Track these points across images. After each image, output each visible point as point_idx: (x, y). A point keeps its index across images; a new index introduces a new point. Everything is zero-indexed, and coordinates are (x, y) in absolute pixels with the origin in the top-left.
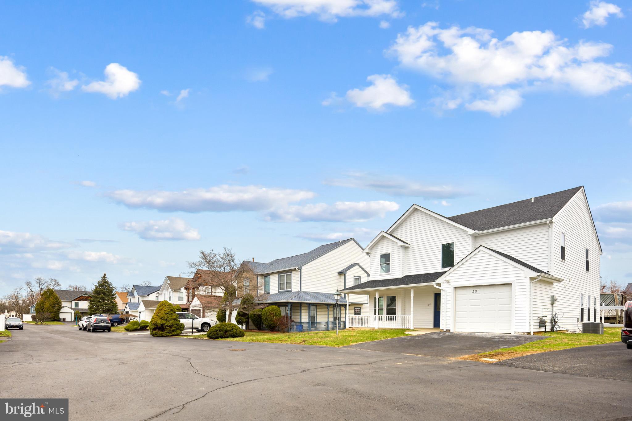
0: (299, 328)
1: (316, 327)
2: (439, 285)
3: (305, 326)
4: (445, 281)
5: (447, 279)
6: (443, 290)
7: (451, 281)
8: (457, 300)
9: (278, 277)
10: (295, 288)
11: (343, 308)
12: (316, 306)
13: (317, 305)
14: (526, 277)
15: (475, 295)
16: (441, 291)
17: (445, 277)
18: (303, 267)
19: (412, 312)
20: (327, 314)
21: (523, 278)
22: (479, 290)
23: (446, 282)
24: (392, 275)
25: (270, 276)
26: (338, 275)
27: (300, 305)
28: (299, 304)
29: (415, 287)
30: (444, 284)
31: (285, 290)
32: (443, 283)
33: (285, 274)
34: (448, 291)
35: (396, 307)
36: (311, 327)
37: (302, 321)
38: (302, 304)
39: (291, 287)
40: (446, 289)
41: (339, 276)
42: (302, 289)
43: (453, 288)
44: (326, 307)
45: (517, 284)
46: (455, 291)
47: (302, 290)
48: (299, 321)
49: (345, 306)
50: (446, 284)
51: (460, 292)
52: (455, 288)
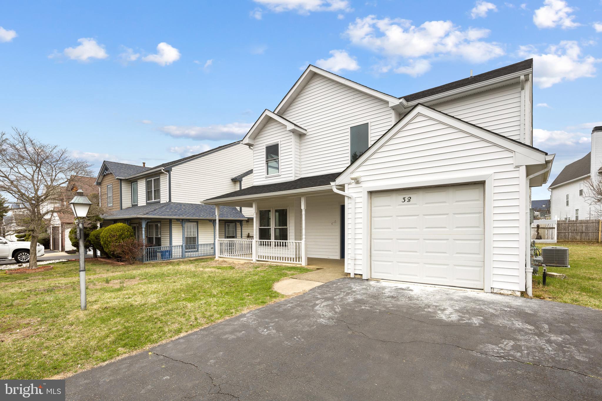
0: (167, 255)
1: (198, 251)
2: (342, 187)
3: (177, 252)
4: (352, 179)
5: (354, 175)
6: (349, 198)
7: (363, 179)
8: (373, 217)
9: (145, 183)
10: (164, 199)
11: (238, 225)
12: (197, 222)
13: (199, 221)
14: (518, 167)
15: (407, 208)
16: (346, 199)
17: (352, 173)
18: (173, 168)
19: (304, 237)
20: (213, 233)
21: (511, 168)
22: (415, 198)
23: (353, 181)
24: (282, 176)
25: (137, 181)
26: (232, 182)
27: (170, 222)
28: (168, 220)
29: (307, 194)
30: (350, 186)
31: (153, 200)
32: (349, 184)
33: (153, 179)
34: (358, 200)
35: (288, 227)
36: (186, 252)
37: (173, 244)
38: (172, 220)
39: (159, 197)
40: (354, 195)
41: (233, 184)
42: (172, 199)
43: (366, 193)
44: (211, 223)
45: (497, 183)
46: (371, 198)
47: (172, 201)
48: (168, 245)
49: (241, 222)
50: (354, 185)
51: (379, 201)
52: (371, 193)
